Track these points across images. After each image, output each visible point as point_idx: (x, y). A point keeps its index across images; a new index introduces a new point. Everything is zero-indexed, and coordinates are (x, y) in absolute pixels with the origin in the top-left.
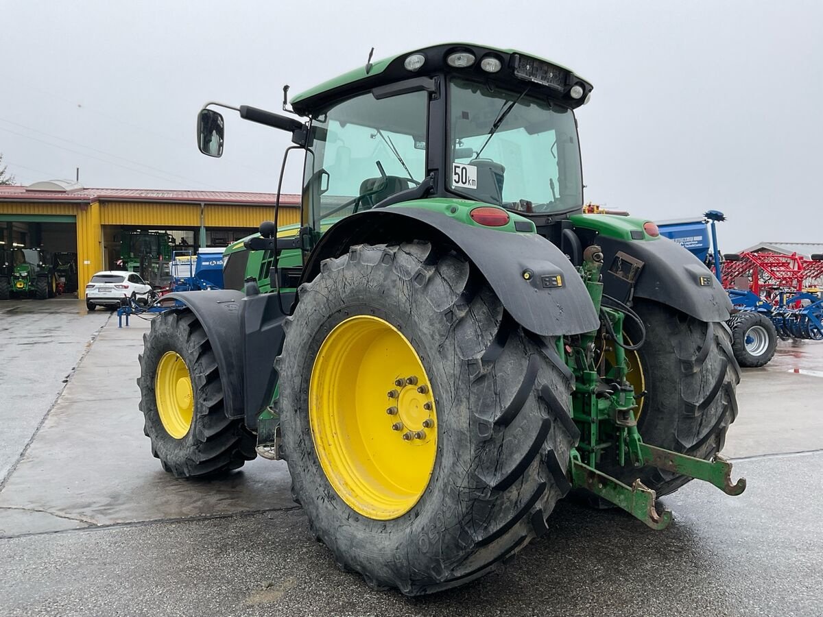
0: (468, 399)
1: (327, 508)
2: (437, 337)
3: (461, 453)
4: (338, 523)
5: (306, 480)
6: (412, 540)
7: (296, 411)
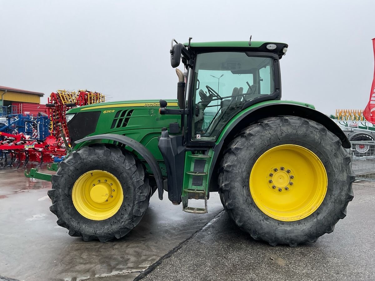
0: (346, 170)
1: (266, 223)
2: (334, 151)
3: (343, 188)
4: (275, 228)
5: (252, 215)
6: (318, 222)
7: (243, 187)
